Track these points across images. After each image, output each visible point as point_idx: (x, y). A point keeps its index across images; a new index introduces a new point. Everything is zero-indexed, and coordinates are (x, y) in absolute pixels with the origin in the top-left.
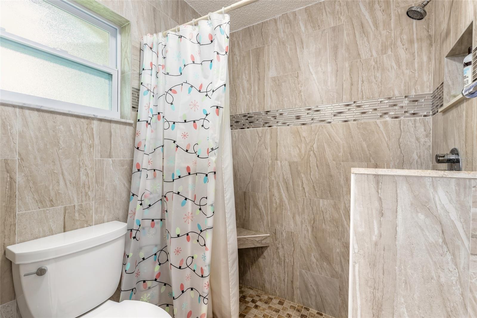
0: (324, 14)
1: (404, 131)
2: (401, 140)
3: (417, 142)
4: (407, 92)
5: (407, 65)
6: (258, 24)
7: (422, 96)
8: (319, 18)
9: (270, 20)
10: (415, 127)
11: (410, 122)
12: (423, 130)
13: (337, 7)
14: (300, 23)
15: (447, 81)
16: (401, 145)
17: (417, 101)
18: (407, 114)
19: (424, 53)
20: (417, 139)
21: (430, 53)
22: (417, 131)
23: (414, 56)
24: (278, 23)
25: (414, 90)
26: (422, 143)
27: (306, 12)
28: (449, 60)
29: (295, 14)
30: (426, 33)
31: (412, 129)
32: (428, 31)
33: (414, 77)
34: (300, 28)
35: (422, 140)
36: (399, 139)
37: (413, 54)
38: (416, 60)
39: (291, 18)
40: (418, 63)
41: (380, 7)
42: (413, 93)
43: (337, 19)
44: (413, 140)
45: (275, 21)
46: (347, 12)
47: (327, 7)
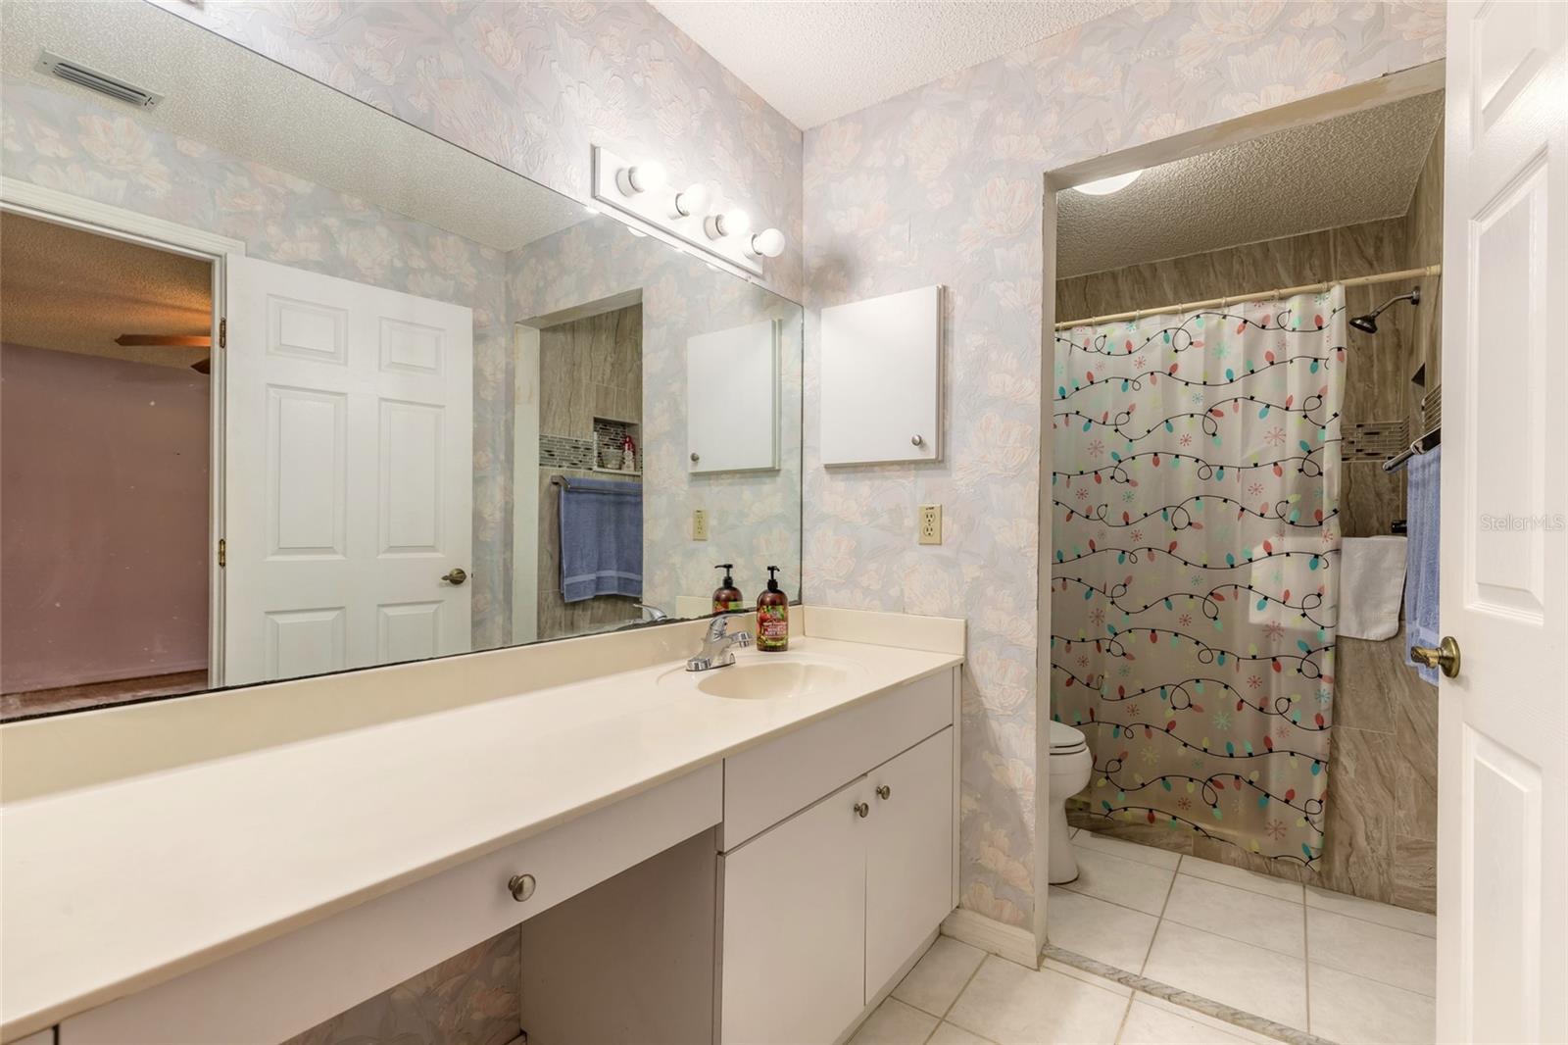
0: (1212, 275)
1: (1356, 481)
2: (1350, 496)
3: (1377, 499)
4: (1360, 418)
5: (1360, 374)
6: (1077, 278)
7: (1387, 426)
8: (1201, 281)
9: (1103, 273)
10: (1375, 475)
11: (1366, 468)
12: (1387, 481)
13: (1236, 266)
14: (1165, 285)
15: (1414, 414)
16: (1351, 504)
17: (1377, 433)
18: (1360, 454)
19: (1388, 356)
20: (1378, 495)
21: (1398, 357)
22: (1378, 482)
23: (1372, 361)
24: (1120, 281)
25: (1372, 417)
26: (1385, 501)
27: (1176, 268)
28: (1416, 385)
29: (1153, 268)
30: (1391, 325)
31: (1370, 479)
32: (1395, 324)
33: (1373, 394)
34: (1165, 294)
35: (1386, 498)
36: (1348, 495)
37: (1370, 358)
38: (1375, 366)
39: (1147, 274)
40: (1378, 372)
41: (1314, 275)
42: (1371, 421)
43: (1237, 286)
44: (1372, 496)
45: (1114, 276)
46: (1254, 275)
47: (1216, 264)
